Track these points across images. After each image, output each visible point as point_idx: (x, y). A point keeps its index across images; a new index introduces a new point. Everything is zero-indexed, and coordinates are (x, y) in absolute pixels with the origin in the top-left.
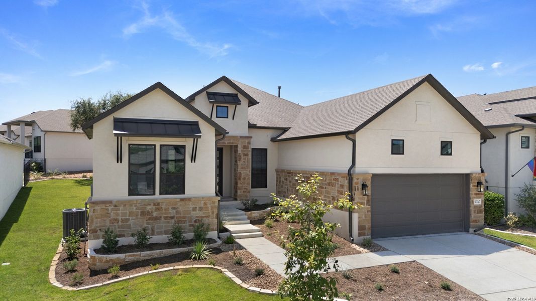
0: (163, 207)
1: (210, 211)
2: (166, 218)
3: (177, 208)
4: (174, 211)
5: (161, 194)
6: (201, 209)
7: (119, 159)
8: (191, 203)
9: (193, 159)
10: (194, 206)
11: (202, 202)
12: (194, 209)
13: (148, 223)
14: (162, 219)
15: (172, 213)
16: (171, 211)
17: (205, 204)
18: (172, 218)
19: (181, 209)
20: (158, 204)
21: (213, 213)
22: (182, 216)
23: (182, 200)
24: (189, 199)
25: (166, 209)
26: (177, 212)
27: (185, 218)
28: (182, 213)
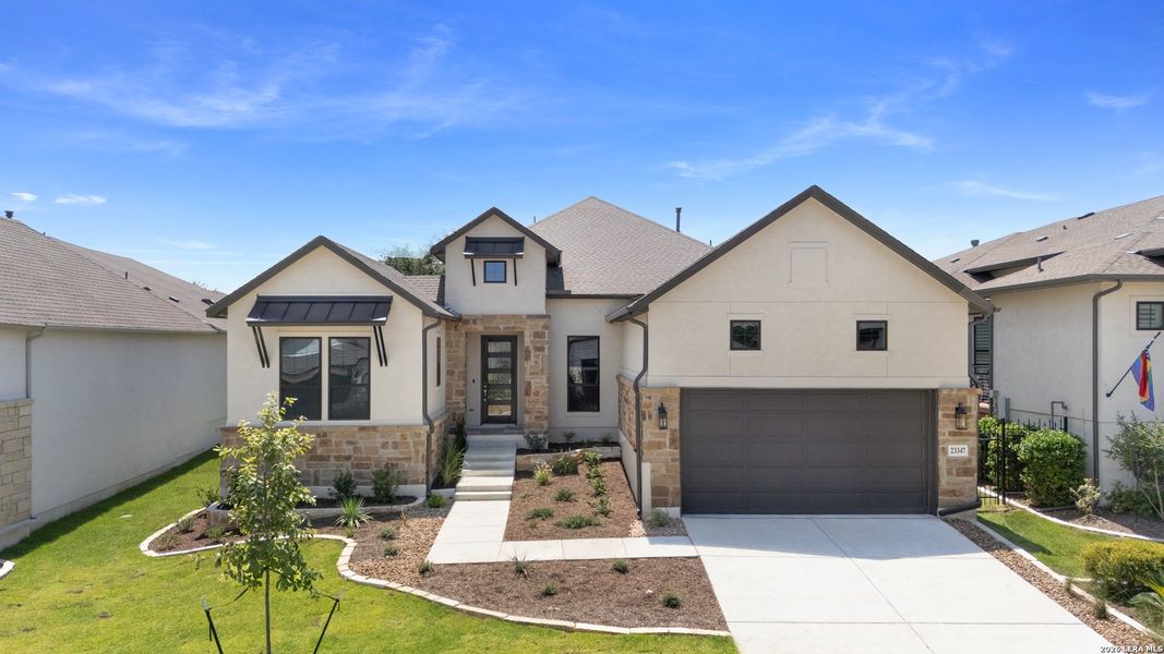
0: (333, 439)
1: (412, 449)
2: (337, 458)
3: (355, 443)
4: (351, 447)
5: (331, 417)
6: (396, 445)
7: (265, 361)
8: (378, 435)
9: (383, 360)
10: (385, 440)
11: (398, 434)
12: (385, 445)
13: (309, 466)
14: (332, 459)
15: (347, 450)
16: (345, 446)
17: (404, 437)
18: (348, 458)
19: (362, 444)
20: (325, 435)
21: (417, 452)
22: (364, 455)
23: (362, 429)
24: (374, 428)
25: (337, 444)
26: (355, 449)
27: (369, 459)
28: (363, 451)
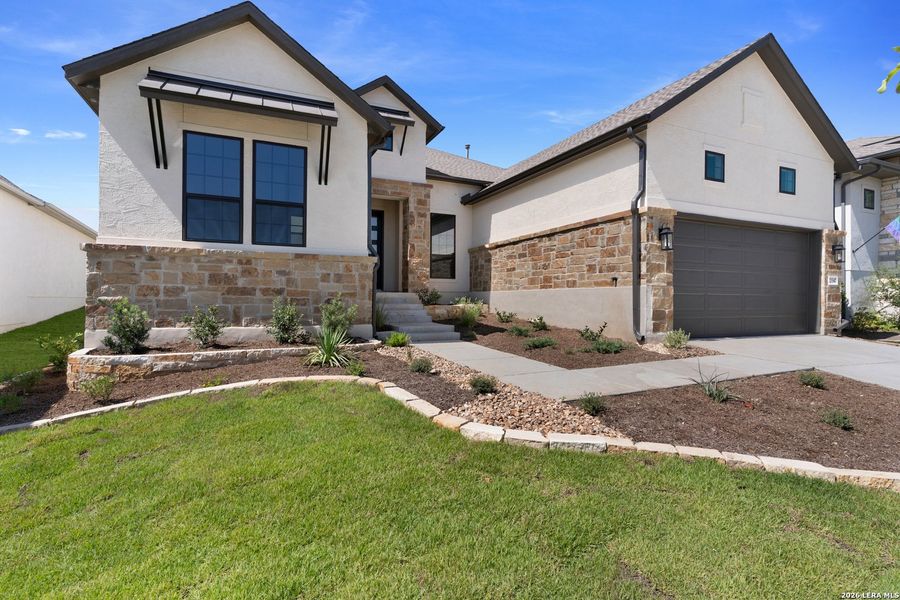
0: (260, 269)
1: (357, 283)
2: (265, 291)
3: (288, 274)
4: (284, 279)
5: (254, 242)
6: (339, 278)
7: (161, 159)
8: (318, 264)
9: (323, 177)
10: (325, 271)
11: (341, 265)
12: (325, 278)
13: (225, 301)
14: (258, 293)
15: (279, 282)
16: (275, 277)
17: (348, 269)
18: (279, 292)
19: (296, 275)
20: (249, 262)
21: (363, 287)
22: (300, 289)
23: (298, 256)
24: (315, 257)
25: (265, 274)
26: (289, 281)
27: (307, 293)
28: (299, 284)
